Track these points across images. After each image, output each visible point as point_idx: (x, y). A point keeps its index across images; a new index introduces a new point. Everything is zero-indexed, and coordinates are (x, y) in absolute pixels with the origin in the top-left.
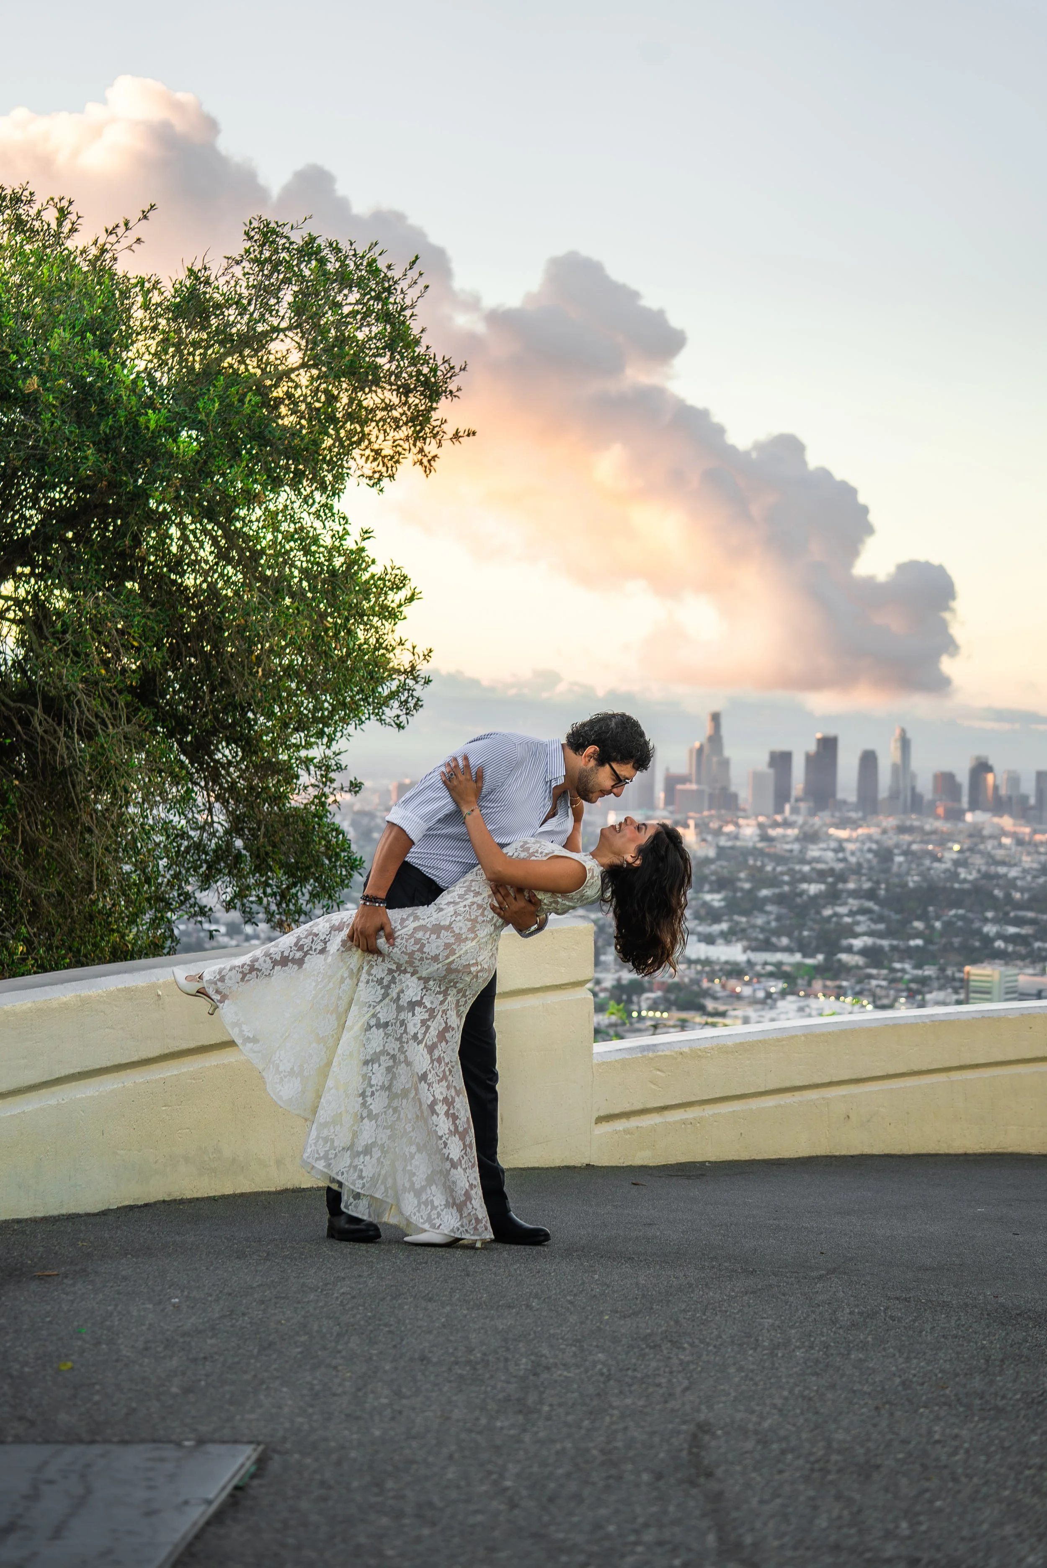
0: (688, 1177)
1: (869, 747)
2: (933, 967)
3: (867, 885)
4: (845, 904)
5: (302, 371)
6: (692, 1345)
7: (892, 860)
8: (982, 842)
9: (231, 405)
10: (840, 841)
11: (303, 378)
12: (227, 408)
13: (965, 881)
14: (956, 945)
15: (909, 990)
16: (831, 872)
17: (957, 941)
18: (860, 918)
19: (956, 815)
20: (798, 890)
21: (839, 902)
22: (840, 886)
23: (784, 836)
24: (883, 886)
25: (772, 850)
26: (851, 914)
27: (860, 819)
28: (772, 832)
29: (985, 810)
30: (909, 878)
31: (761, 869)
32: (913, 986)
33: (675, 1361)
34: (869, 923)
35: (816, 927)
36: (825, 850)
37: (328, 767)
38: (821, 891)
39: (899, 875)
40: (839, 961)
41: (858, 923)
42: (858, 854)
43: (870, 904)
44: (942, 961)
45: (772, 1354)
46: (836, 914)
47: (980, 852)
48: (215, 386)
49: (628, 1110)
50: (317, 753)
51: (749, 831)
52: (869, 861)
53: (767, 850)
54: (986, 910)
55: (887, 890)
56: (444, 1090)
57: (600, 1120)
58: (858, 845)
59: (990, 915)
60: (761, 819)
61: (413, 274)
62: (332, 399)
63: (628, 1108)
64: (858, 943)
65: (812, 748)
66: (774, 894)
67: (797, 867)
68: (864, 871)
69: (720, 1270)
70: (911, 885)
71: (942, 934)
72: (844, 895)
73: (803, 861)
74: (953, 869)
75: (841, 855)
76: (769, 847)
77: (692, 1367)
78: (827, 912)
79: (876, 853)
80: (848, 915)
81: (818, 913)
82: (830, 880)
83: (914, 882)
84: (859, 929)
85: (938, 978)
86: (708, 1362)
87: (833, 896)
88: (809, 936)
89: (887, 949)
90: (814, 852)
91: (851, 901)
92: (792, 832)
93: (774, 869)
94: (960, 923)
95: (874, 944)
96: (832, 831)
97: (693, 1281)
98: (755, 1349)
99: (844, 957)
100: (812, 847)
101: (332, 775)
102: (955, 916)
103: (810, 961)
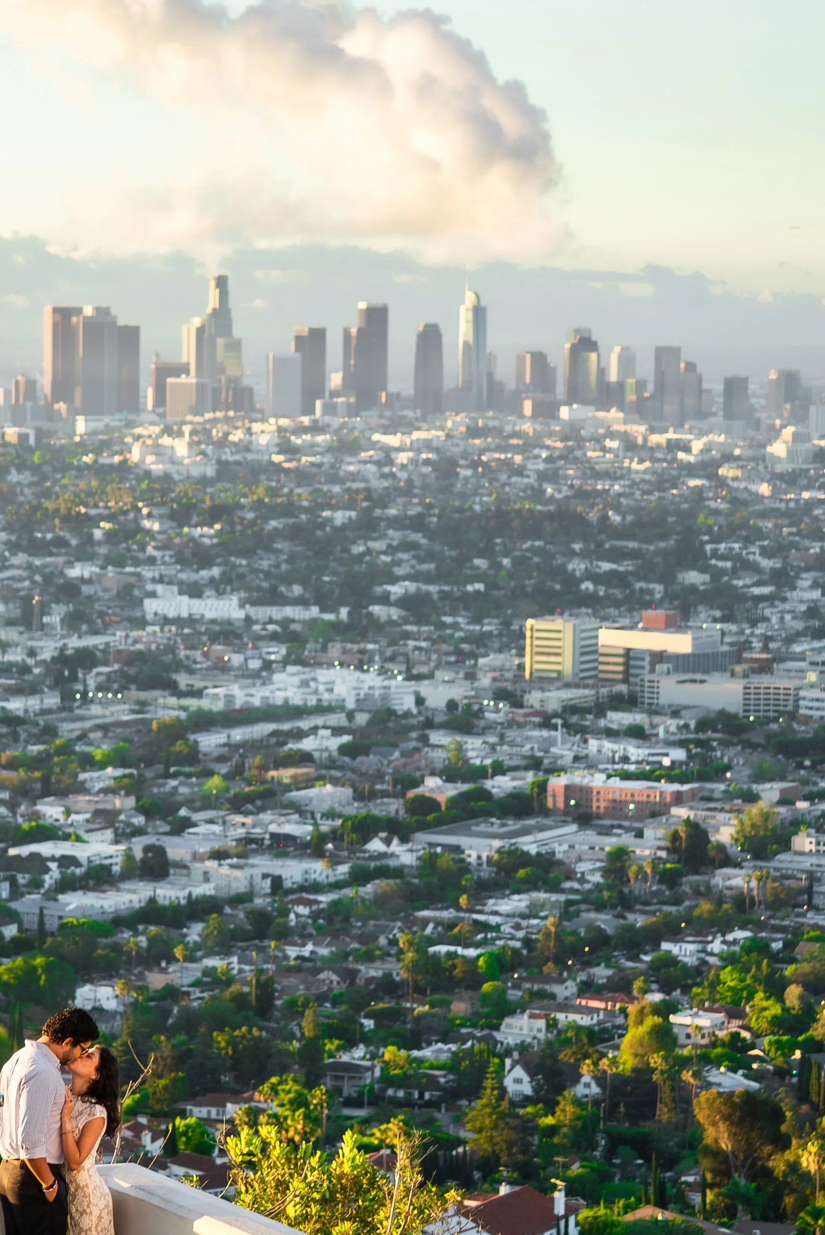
2: (495, 620)
3: (414, 511)
4: (384, 536)
7: (456, 475)
10: (388, 451)
15: (458, 653)
16: (368, 493)
17: (530, 584)
18: (404, 556)
21: (374, 534)
24: (436, 511)
25: (293, 465)
26: (391, 550)
27: (417, 419)
28: (294, 440)
30: (477, 499)
32: (465, 647)
34: (413, 562)
39: (463, 495)
40: (370, 615)
41: (398, 563)
43: (418, 537)
44: (509, 611)
46: (369, 552)
51: (264, 439)
52: (424, 476)
53: (288, 464)
55: (440, 517)
58: (412, 455)
64: (396, 590)
67: (324, 488)
68: (417, 491)
71: (511, 575)
72: (383, 525)
73: (334, 479)
75: (386, 470)
76: (291, 461)
79: (435, 466)
80: (386, 552)
81: (347, 550)
82: (364, 504)
83: (482, 503)
87: (367, 527)
88: (330, 583)
89: (435, 597)
91: (392, 533)
92: (323, 440)
93: (292, 491)
95: (418, 590)
96: (378, 437)
99: (376, 609)
100: (348, 459)
102: (530, 549)
103: (330, 617)
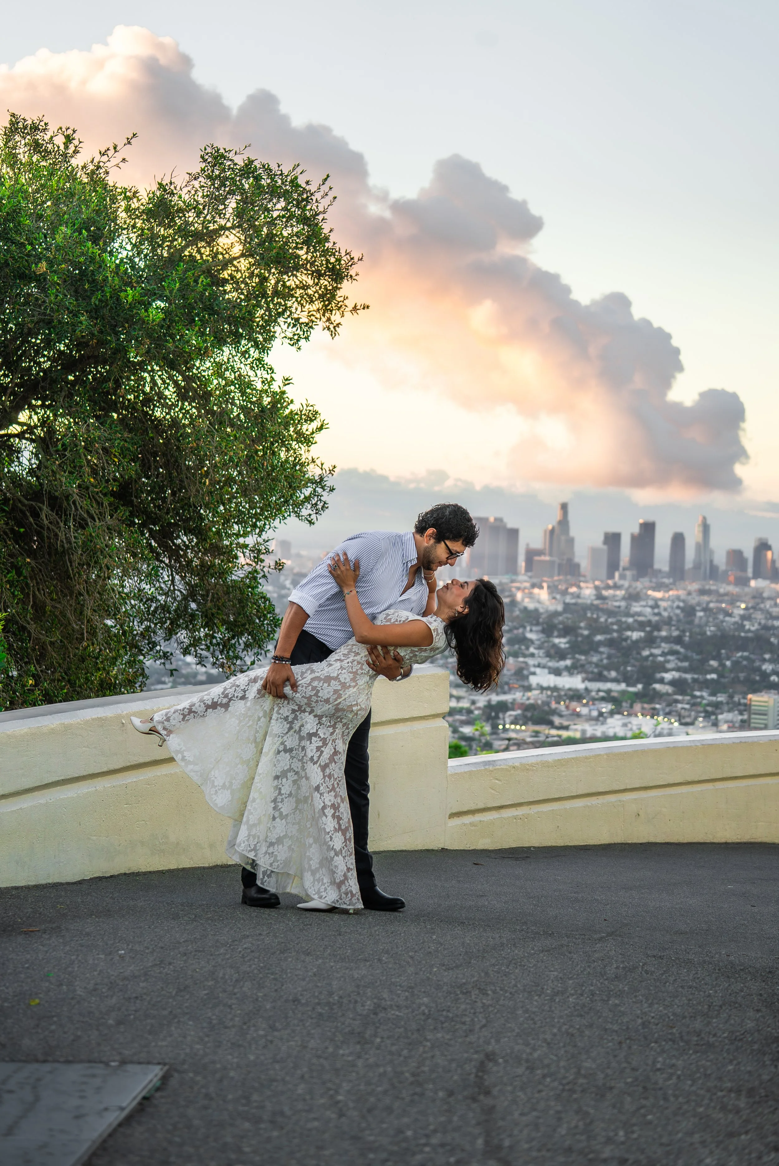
0: (517, 859)
1: (679, 530)
2: (724, 695)
3: (676, 633)
4: (659, 647)
5: (242, 260)
6: (494, 992)
7: (695, 615)
8: (762, 602)
9: (188, 284)
10: (656, 600)
11: (243, 264)
12: (185, 288)
13: (749, 631)
14: (742, 679)
15: (706, 712)
16: (649, 623)
17: (742, 676)
18: (670, 658)
19: (743, 582)
20: (624, 637)
21: (654, 645)
22: (656, 633)
23: (614, 596)
24: (688, 634)
25: (605, 606)
26: (664, 654)
27: (671, 584)
28: (605, 593)
29: (765, 578)
30: (708, 628)
31: (596, 620)
32: (709, 709)
33: (479, 1004)
34: (676, 661)
35: (637, 664)
36: (644, 606)
37: (259, 551)
38: (641, 637)
39: (700, 626)
40: (654, 690)
41: (668, 661)
42: (669, 610)
43: (678, 648)
44: (731, 691)
45: (552, 1000)
46: (652, 655)
47: (761, 610)
48: (177, 270)
49: (473, 808)
50: (250, 541)
51: (588, 592)
52: (677, 615)
53: (601, 606)
54: (765, 653)
55: (690, 637)
56: (332, 799)
57: (453, 815)
58: (669, 603)
59: (767, 656)
60: (597, 583)
61: (325, 188)
62: (264, 279)
63: (473, 807)
64: (668, 676)
65: (636, 530)
66: (606, 639)
67: (624, 619)
68: (674, 623)
69: (528, 933)
70: (708, 633)
71: (731, 670)
72: (658, 640)
73: (628, 615)
74: (740, 622)
75: (656, 611)
76: (602, 604)
77: (491, 1009)
78: (646, 653)
79: (683, 609)
80: (661, 655)
81: (639, 653)
82: (648, 629)
83: (710, 631)
84: (669, 666)
85: (728, 703)
86: (503, 1006)
87: (650, 641)
88: (632, 671)
89: (690, 681)
90: (636, 608)
91: (663, 645)
92: (620, 593)
93: (606, 620)
94: (745, 663)
95: (680, 677)
96: (650, 592)
97: (505, 942)
98: (540, 996)
99: (658, 687)
100: (635, 604)
101: (262, 557)
103: (632, 689)
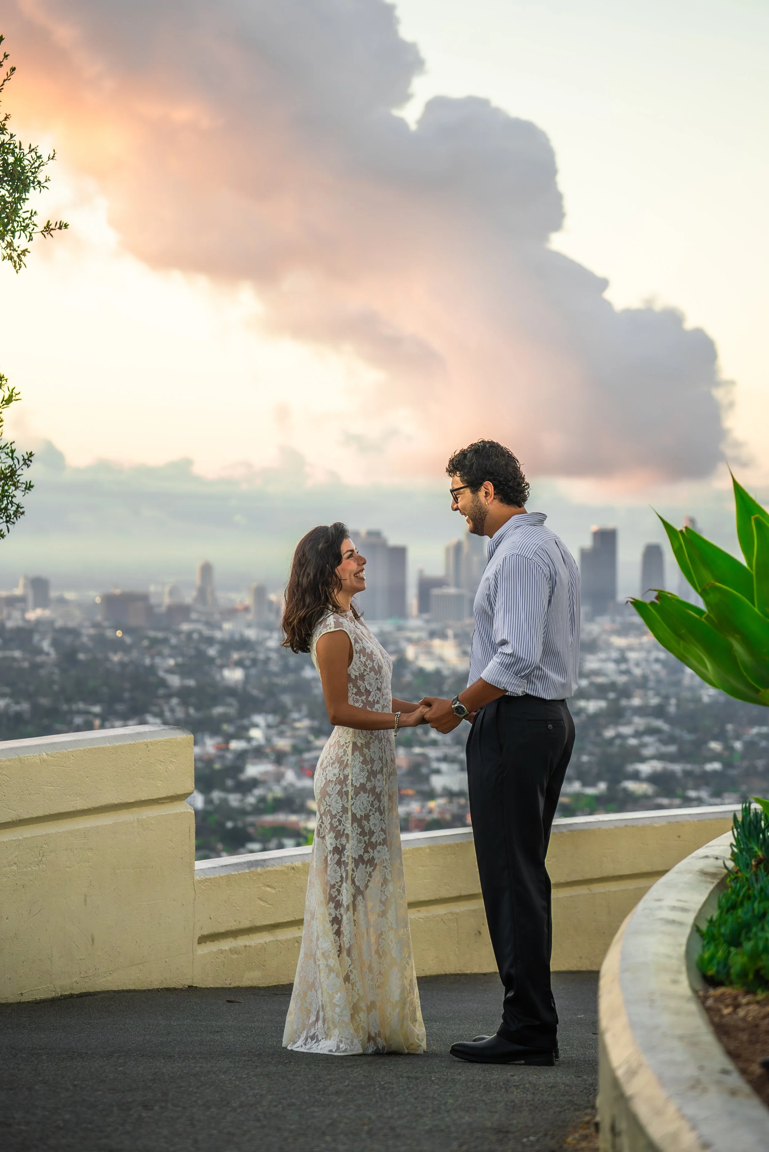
3: (654, 701)
4: (629, 723)
7: (683, 671)
10: (622, 651)
14: (759, 769)
16: (613, 686)
17: (760, 764)
18: (647, 739)
20: (576, 709)
21: (622, 721)
24: (673, 702)
26: (637, 734)
30: (704, 692)
34: (658, 745)
35: (597, 750)
36: (605, 661)
38: (601, 709)
39: (691, 689)
40: (625, 790)
41: (645, 745)
42: (641, 665)
43: (659, 723)
46: (619, 736)
52: (656, 673)
55: (678, 706)
58: (641, 655)
64: (645, 768)
68: (651, 685)
70: (706, 699)
71: (743, 756)
72: (629, 713)
75: (623, 667)
79: (661, 664)
80: (633, 736)
81: (599, 734)
82: (611, 695)
83: (708, 695)
87: (616, 714)
88: (589, 762)
89: (680, 774)
90: (592, 663)
91: (636, 720)
94: (764, 743)
95: (664, 768)
96: (612, 639)
99: (631, 785)
100: (589, 657)
102: (759, 735)
103: (590, 791)
